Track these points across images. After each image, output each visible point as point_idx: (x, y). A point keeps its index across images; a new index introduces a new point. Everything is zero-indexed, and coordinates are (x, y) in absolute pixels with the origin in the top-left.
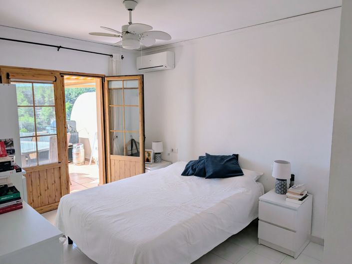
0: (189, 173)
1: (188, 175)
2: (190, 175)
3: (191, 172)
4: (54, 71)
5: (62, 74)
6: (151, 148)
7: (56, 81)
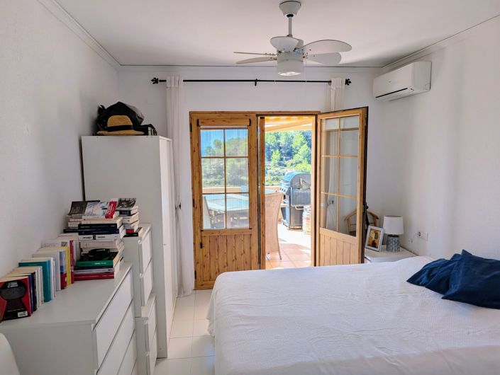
0: (421, 280)
1: (418, 284)
2: (422, 285)
3: (425, 279)
4: (249, 113)
5: (262, 116)
6: (381, 226)
7: (250, 125)
